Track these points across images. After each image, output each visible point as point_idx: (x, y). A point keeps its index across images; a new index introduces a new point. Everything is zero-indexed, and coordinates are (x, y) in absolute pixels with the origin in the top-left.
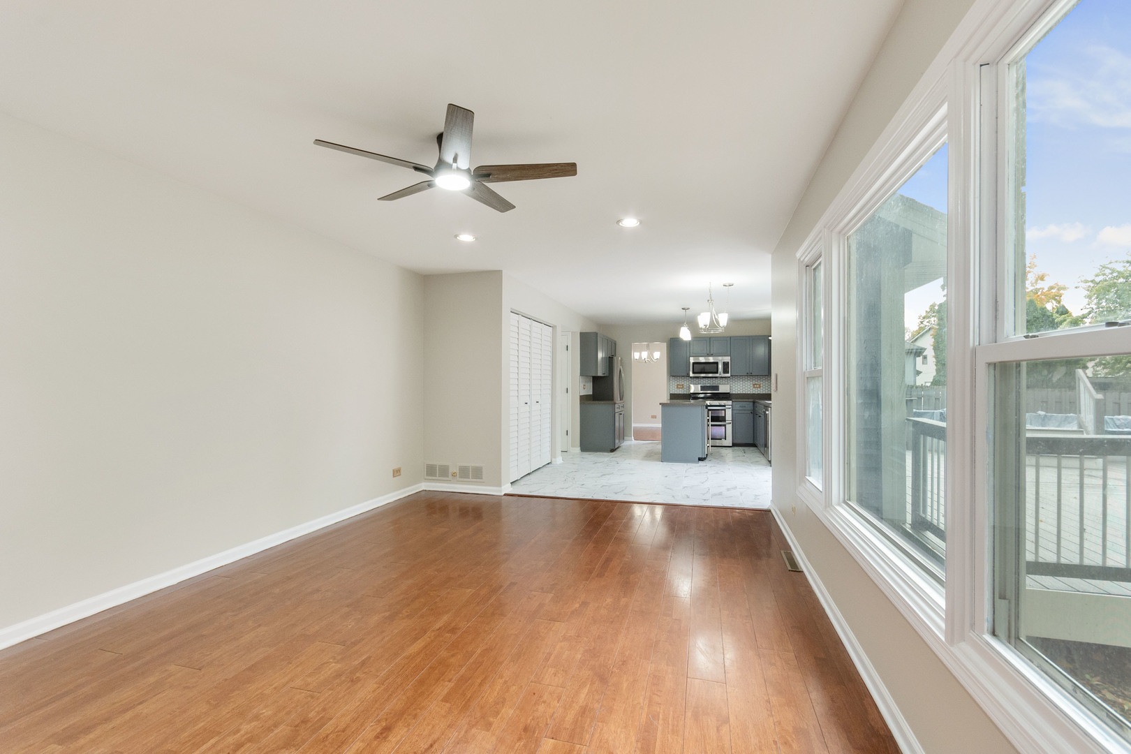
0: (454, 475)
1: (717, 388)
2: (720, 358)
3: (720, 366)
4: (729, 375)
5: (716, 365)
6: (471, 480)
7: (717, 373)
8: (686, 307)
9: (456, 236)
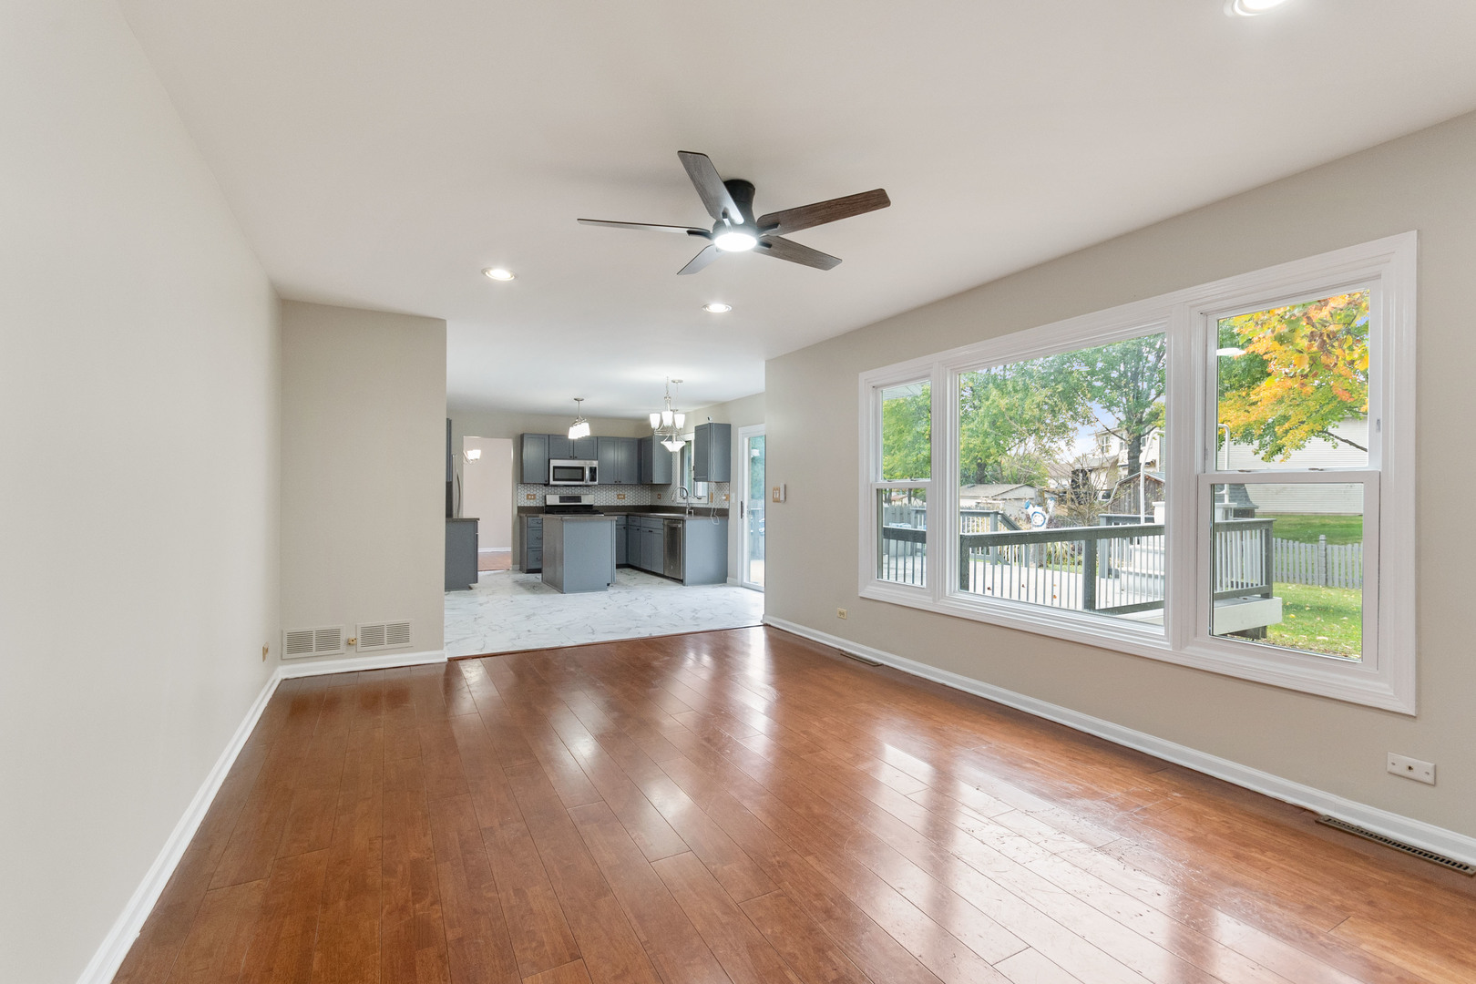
0: (349, 643)
1: (578, 499)
2: (588, 462)
3: (587, 472)
4: (596, 483)
5: (581, 471)
6: (386, 646)
7: (582, 480)
8: (580, 398)
9: (483, 272)
